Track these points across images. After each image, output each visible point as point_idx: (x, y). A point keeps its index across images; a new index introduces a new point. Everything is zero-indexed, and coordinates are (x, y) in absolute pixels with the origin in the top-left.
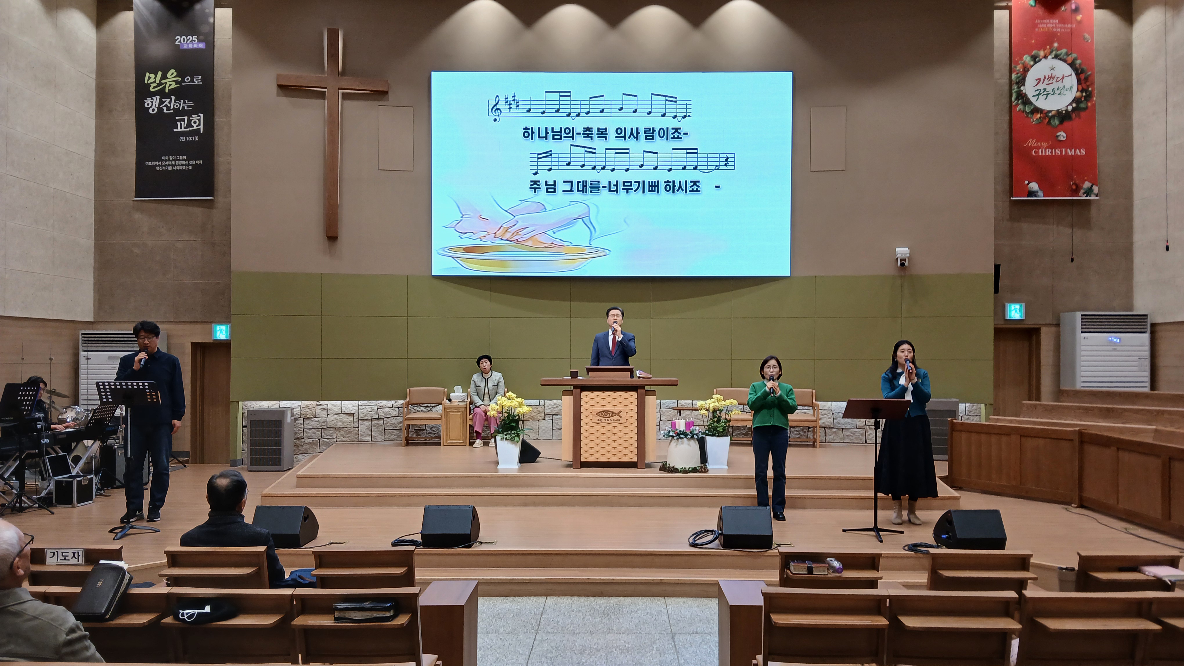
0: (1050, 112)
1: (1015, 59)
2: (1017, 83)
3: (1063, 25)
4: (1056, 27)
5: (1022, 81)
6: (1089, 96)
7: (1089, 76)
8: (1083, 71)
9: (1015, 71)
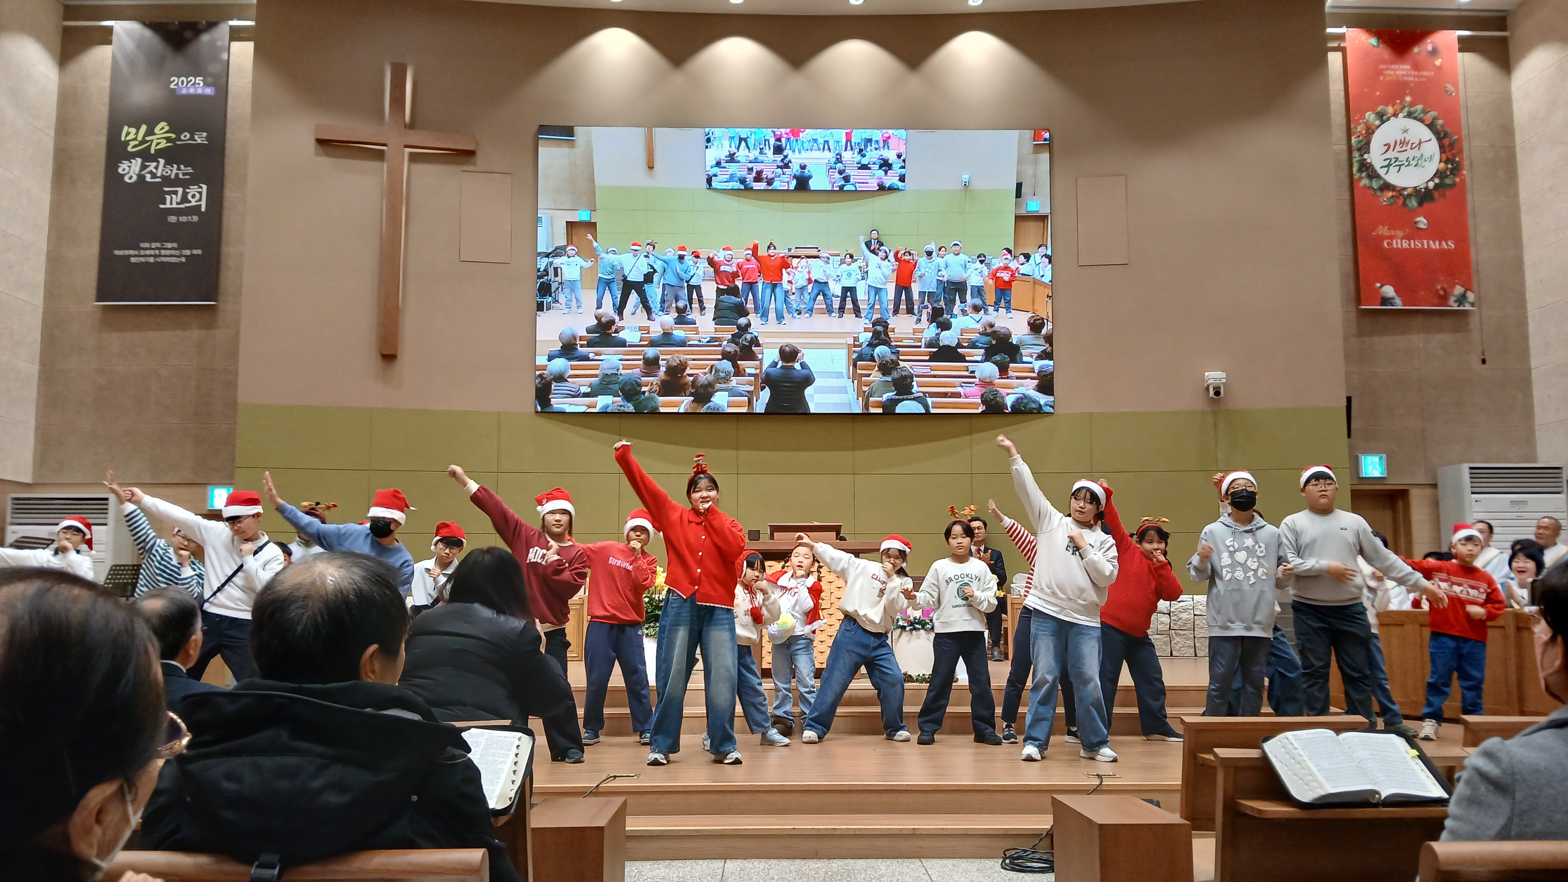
0: (1405, 189)
1: (1355, 117)
2: (1359, 150)
3: (1416, 73)
4: (1407, 76)
5: (1365, 147)
6: (1456, 169)
7: (1457, 140)
8: (1446, 135)
9: (1355, 133)
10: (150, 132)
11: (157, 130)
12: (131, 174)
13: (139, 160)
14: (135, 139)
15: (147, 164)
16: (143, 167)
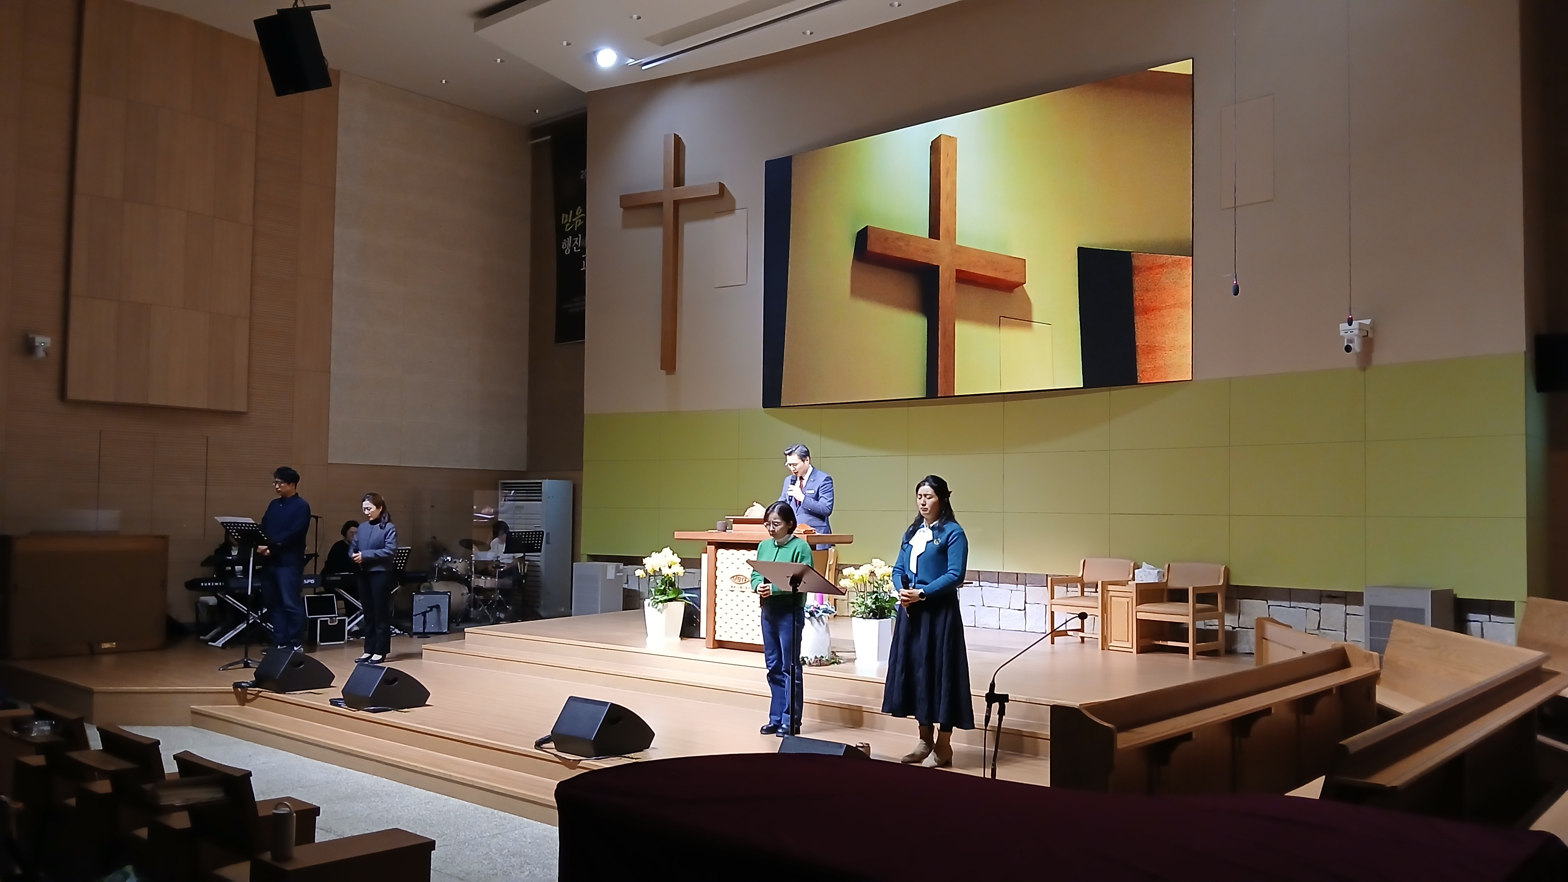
10: (574, 216)
11: (577, 214)
12: (568, 248)
13: (570, 237)
14: (568, 222)
15: (574, 239)
16: (573, 242)
